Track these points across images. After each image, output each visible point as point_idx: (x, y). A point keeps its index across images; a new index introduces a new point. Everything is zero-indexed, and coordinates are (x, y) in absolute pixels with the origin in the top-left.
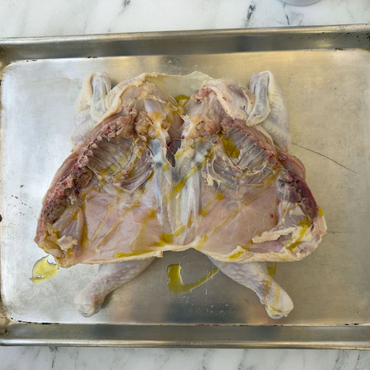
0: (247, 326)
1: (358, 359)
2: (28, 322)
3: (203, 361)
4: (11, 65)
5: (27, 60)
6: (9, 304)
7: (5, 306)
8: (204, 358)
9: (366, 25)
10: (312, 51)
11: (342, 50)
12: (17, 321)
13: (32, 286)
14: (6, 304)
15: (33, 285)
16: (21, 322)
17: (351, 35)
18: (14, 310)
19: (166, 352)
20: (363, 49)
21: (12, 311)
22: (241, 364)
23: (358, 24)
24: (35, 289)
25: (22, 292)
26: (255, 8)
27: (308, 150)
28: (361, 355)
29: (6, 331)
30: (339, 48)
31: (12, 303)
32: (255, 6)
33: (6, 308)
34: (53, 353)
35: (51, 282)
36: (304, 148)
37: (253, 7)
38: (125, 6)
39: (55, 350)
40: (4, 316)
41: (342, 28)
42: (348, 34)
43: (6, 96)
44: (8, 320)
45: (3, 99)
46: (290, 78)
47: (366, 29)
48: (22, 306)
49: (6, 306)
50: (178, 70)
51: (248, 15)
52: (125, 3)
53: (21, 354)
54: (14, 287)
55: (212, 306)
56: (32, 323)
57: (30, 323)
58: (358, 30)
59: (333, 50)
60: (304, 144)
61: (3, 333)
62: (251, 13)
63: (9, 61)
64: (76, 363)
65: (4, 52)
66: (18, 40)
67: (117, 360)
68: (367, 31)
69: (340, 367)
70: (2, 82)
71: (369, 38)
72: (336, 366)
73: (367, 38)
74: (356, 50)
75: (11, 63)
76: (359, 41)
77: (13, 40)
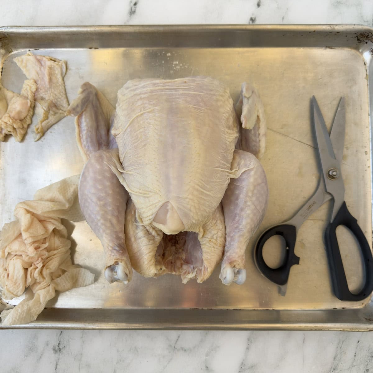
1: (355, 356)
4: (13, 53)
5: (29, 49)
8: (207, 357)
9: (354, 25)
10: (303, 48)
11: (331, 48)
12: (12, 306)
17: (340, 34)
20: (351, 48)
22: (242, 363)
23: (346, 25)
27: (299, 142)
30: (329, 47)
32: (255, 18)
34: (57, 355)
36: (296, 140)
39: (59, 352)
41: (332, 27)
46: (283, 74)
47: (354, 29)
53: (25, 357)
58: (347, 30)
59: (324, 48)
60: (295, 136)
63: (11, 49)
64: (80, 365)
65: (7, 40)
66: (22, 29)
67: (121, 361)
68: (355, 31)
69: (338, 364)
70: (3, 69)
71: (357, 37)
72: (333, 363)
73: (355, 38)
74: (344, 49)
75: (13, 51)
76: (348, 40)
77: (17, 29)
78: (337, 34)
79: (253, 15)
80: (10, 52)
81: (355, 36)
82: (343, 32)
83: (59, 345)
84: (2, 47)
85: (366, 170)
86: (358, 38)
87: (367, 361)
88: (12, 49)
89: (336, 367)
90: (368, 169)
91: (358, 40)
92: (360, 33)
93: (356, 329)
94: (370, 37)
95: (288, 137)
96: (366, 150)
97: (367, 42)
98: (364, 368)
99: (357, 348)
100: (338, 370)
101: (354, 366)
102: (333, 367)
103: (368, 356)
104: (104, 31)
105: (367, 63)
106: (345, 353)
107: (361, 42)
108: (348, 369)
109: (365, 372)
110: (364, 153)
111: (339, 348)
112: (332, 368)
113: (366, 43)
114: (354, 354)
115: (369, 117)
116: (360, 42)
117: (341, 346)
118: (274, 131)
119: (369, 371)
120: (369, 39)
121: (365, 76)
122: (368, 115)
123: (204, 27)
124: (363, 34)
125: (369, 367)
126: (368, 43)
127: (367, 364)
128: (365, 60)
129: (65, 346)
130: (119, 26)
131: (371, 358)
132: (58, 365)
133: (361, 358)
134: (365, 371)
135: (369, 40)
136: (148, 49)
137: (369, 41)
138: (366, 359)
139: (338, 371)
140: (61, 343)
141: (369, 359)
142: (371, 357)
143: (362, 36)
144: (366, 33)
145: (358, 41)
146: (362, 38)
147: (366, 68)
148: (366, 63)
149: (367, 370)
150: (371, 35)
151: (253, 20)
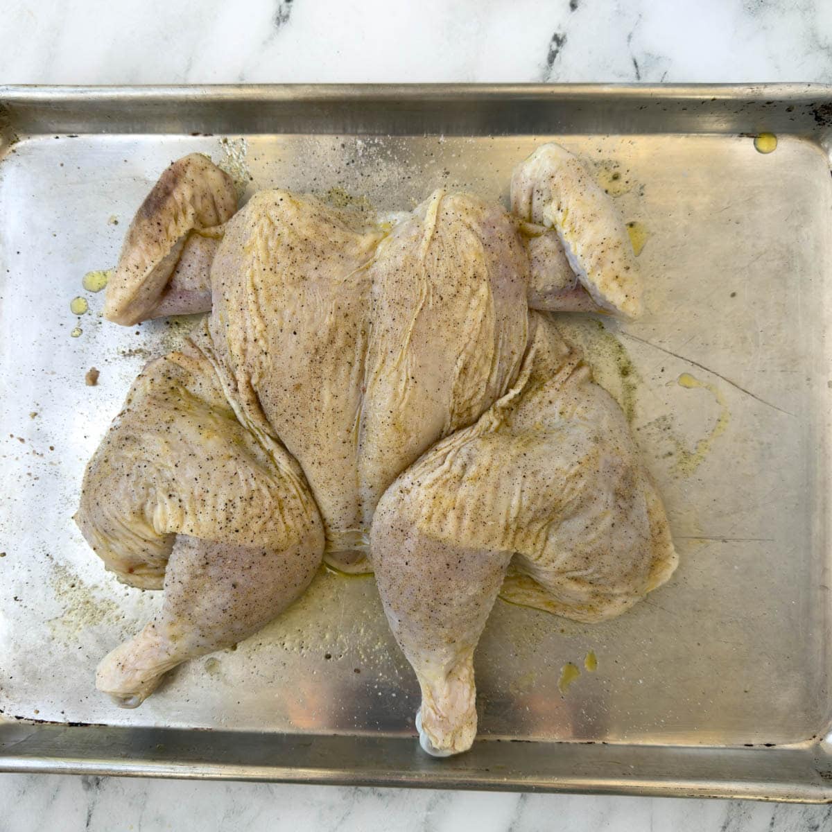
1: (772, 824)
2: (36, 721)
3: (427, 820)
4: (19, 145)
5: (55, 136)
8: (429, 813)
9: (809, 85)
10: (687, 137)
11: (753, 137)
12: (11, 718)
16: (22, 720)
17: (775, 106)
18: (7, 692)
19: (344, 798)
20: (800, 138)
21: (3, 694)
23: (790, 84)
25: (27, 652)
26: (565, 40)
27: (672, 356)
28: (778, 816)
30: (747, 134)
32: (564, 37)
34: (90, 794)
36: (664, 351)
37: (561, 38)
38: (278, 24)
39: (95, 787)
41: (755, 90)
42: (769, 103)
47: (807, 95)
48: (25, 684)
51: (549, 55)
52: (278, 18)
53: (19, 795)
56: (47, 722)
57: (41, 722)
58: (790, 97)
59: (735, 137)
60: (664, 342)
62: (557, 52)
63: (16, 136)
64: (141, 817)
65: (6, 115)
66: (41, 91)
67: (233, 813)
68: (811, 99)
71: (814, 113)
73: (810, 114)
74: (784, 138)
75: (19, 141)
76: (793, 120)
77: (28, 91)
78: (767, 105)
79: (559, 27)
80: (14, 142)
81: (811, 109)
82: (781, 102)
86: (816, 114)
88: (18, 135)
91: (818, 118)
92: (823, 103)
93: (797, 798)
95: (647, 343)
103: (804, 827)
104: (225, 97)
106: (750, 817)
107: (824, 124)
114: (771, 821)
116: (821, 122)
123: (455, 90)
124: (830, 106)
132: (92, 817)
142: (809, 828)
143: (826, 111)
145: (817, 123)
146: (826, 115)
151: (558, 40)
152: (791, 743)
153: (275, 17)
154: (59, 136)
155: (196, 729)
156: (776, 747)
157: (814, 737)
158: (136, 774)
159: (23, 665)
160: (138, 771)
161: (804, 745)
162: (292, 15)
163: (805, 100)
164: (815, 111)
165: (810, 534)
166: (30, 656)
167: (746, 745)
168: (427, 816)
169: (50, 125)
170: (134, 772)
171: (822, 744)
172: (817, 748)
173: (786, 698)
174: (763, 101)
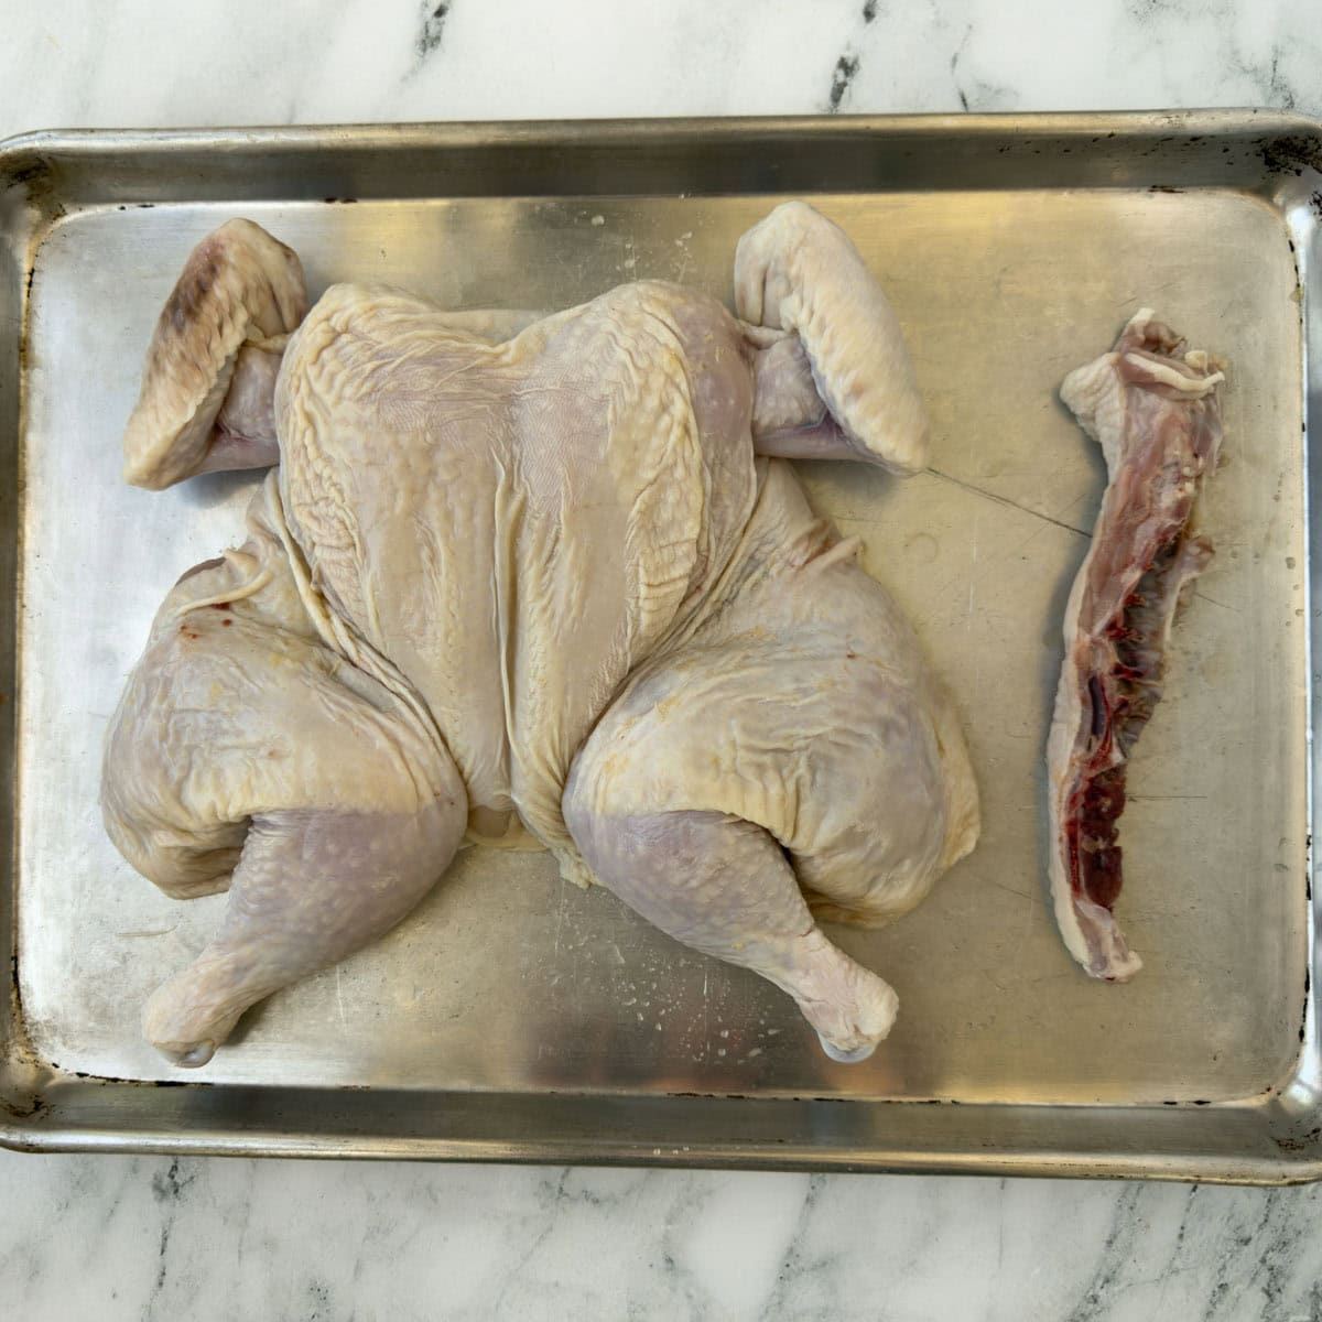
0: (841, 1101)
1: (1181, 1236)
2: (108, 1079)
3: (666, 1238)
4: (66, 220)
5: (120, 205)
6: (46, 1018)
7: (32, 1025)
8: (669, 1227)
9: (1255, 112)
10: (1071, 193)
11: (1172, 192)
12: (71, 1075)
13: (124, 957)
14: (37, 1018)
15: (127, 956)
16: (86, 1079)
17: (1204, 144)
18: (64, 1036)
19: (543, 1206)
20: (1242, 192)
21: (57, 1039)
22: (791, 1251)
23: (1226, 110)
24: (136, 968)
25: (92, 978)
26: (856, 67)
27: (1052, 524)
28: (1189, 1226)
29: (38, 1106)
30: (1162, 187)
31: (55, 1014)
32: (856, 62)
33: (36, 1029)
34: (166, 1206)
35: (188, 946)
36: (1040, 516)
37: (850, 63)
38: (424, 50)
39: (172, 1196)
40: (28, 1057)
41: (1173, 119)
42: (1194, 139)
43: (47, 323)
44: (43, 1068)
45: (39, 334)
46: (998, 283)
47: (1253, 126)
48: (91, 1024)
49: (37, 1023)
50: (624, 247)
51: (833, 89)
52: (424, 41)
53: (59, 1209)
54: (64, 961)
55: (726, 1034)
56: (123, 1081)
57: (115, 1080)
58: (1227, 130)
59: (1144, 191)
60: (1040, 503)
61: (27, 1111)
62: (845, 84)
63: (61, 206)
64: (241, 1240)
65: (46, 175)
66: (99, 139)
67: (378, 1231)
68: (1258, 133)
69: (1119, 1265)
70: (35, 274)
71: (1263, 154)
72: (1105, 1259)
73: (1258, 155)
74: (1218, 192)
75: (66, 214)
76: (1231, 164)
77: (81, 139)
78: (1193, 143)
79: (848, 48)
80: (59, 216)
81: (1258, 148)
82: (1212, 137)
83: (174, 1173)
84: (29, 199)
85: (1288, 624)
86: (1266, 156)
87: (1222, 1257)
88: (65, 206)
89: (1114, 1272)
90: (1297, 621)
91: (1270, 162)
92: (1274, 139)
93: (1243, 1177)
94: (1310, 154)
95: (1014, 504)
96: (1290, 555)
97: (1301, 168)
98: (1213, 1278)
99: (1188, 1210)
100: (1119, 1282)
101: (1176, 1272)
102: (1105, 1271)
103: (1229, 1239)
104: (376, 143)
105: (1299, 243)
106: (1148, 1226)
107: (1278, 170)
108: (1157, 1280)
109: (1214, 1292)
110: (1285, 564)
111: (1126, 1208)
112: (1098, 1275)
113: (1298, 172)
114: (1179, 1231)
115: (1302, 435)
116: (1274, 168)
117: (1135, 1204)
118: (965, 486)
119: (1228, 1289)
120: (1307, 159)
121: (1291, 288)
122: (1301, 428)
123: (720, 127)
124: (1288, 142)
125: (1229, 1277)
126: (1302, 174)
127: (1224, 1268)
128: (1294, 233)
129: (192, 1178)
130: (428, 124)
131: (1237, 1244)
132: (169, 1240)
133: (1200, 1246)
134: (1217, 1289)
135: (1307, 164)
136: (527, 200)
137: (1310, 166)
138: (1219, 1248)
139: (1123, 1285)
140: (180, 1168)
141: (1229, 1248)
142: (1237, 1241)
143: (1282, 150)
144: (1296, 138)
145: (1267, 168)
146: (1282, 157)
147: (1295, 260)
148: (1295, 245)
149: (1221, 1286)
150: (1316, 147)
151: (847, 67)
152: (1233, 1099)
153: (419, 39)
154: (125, 205)
155: (346, 1087)
156: (1210, 1106)
157: (1269, 1090)
158: (259, 1152)
159: (87, 997)
160: (262, 1149)
161: (1255, 1102)
162: (444, 36)
163: (1249, 133)
164: (1265, 151)
165: (1262, 787)
166: (96, 983)
167: (1167, 1103)
168: (667, 1231)
169: (112, 189)
170: (256, 1149)
171: (1281, 1099)
172: (1274, 1105)
173: (1226, 1033)
174: (1184, 137)
